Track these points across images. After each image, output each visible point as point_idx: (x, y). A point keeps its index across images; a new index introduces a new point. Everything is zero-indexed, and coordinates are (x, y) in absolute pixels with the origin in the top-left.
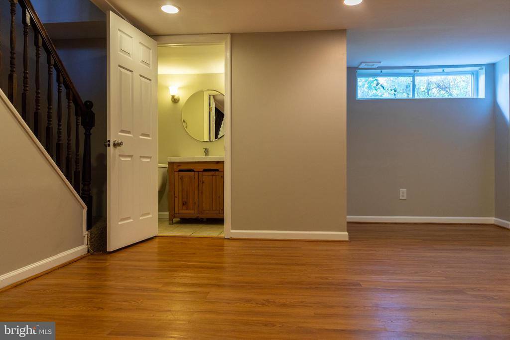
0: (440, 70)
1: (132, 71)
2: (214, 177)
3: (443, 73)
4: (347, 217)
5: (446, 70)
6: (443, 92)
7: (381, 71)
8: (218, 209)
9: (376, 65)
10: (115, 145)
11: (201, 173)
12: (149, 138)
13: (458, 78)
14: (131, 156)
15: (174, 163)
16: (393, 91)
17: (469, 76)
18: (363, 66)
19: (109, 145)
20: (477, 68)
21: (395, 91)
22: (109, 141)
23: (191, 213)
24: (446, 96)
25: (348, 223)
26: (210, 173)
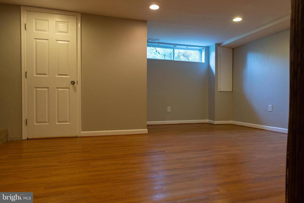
0: (186, 47)
3: (187, 49)
4: (147, 122)
5: (189, 47)
6: (185, 58)
7: (159, 45)
9: (157, 41)
13: (192, 52)
16: (164, 56)
17: (198, 51)
18: (150, 40)
20: (201, 48)
24: (187, 60)
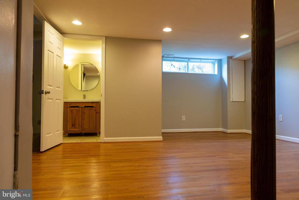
0: (199, 60)
1: (53, 53)
2: (91, 110)
3: (201, 62)
4: (162, 130)
5: (202, 60)
6: (199, 70)
7: (174, 59)
8: (93, 128)
9: (172, 56)
10: (46, 93)
11: (83, 108)
12: (59, 89)
14: (52, 99)
15: (67, 102)
16: (179, 69)
17: (211, 64)
18: (166, 56)
19: (43, 93)
20: (214, 61)
21: (180, 69)
22: (43, 91)
23: (77, 130)
25: (162, 133)
26: (89, 108)
